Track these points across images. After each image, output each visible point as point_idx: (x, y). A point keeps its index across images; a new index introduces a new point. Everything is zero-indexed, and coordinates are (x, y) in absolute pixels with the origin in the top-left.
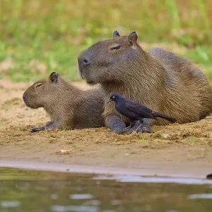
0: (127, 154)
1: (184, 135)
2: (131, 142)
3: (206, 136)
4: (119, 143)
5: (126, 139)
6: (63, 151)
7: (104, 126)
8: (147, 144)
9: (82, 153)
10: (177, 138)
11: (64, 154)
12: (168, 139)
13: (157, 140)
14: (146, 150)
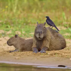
0: (36, 59)
1: (55, 54)
2: (38, 56)
3: (61, 54)
4: (34, 56)
5: (37, 55)
6: (17, 58)
7: (32, 51)
8: (43, 56)
9: (23, 59)
10: (53, 55)
11: (17, 59)
12: (50, 55)
13: (46, 55)
14: (42, 58)
